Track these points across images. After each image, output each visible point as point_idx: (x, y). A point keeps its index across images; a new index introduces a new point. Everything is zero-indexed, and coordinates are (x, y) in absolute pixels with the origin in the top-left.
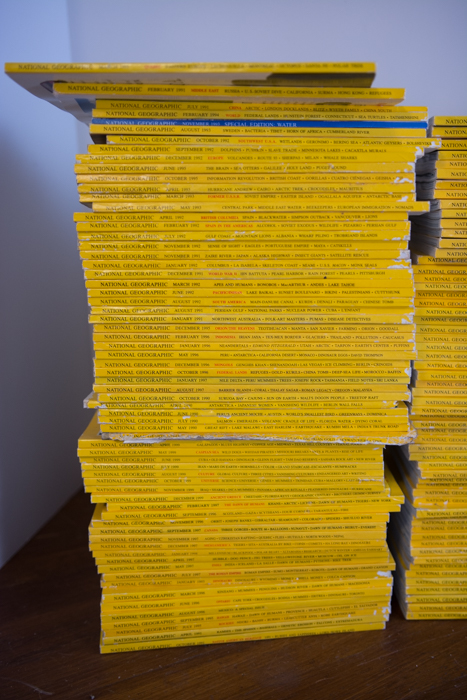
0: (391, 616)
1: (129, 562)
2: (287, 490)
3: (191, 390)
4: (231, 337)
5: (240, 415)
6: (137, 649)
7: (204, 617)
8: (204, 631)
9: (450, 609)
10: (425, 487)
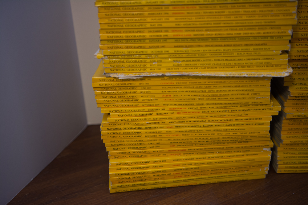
0: (269, 171)
1: (124, 145)
2: (213, 104)
3: (158, 47)
4: (182, 13)
5: (187, 61)
6: (129, 190)
7: (166, 173)
8: (166, 181)
9: (302, 167)
10: (292, 101)
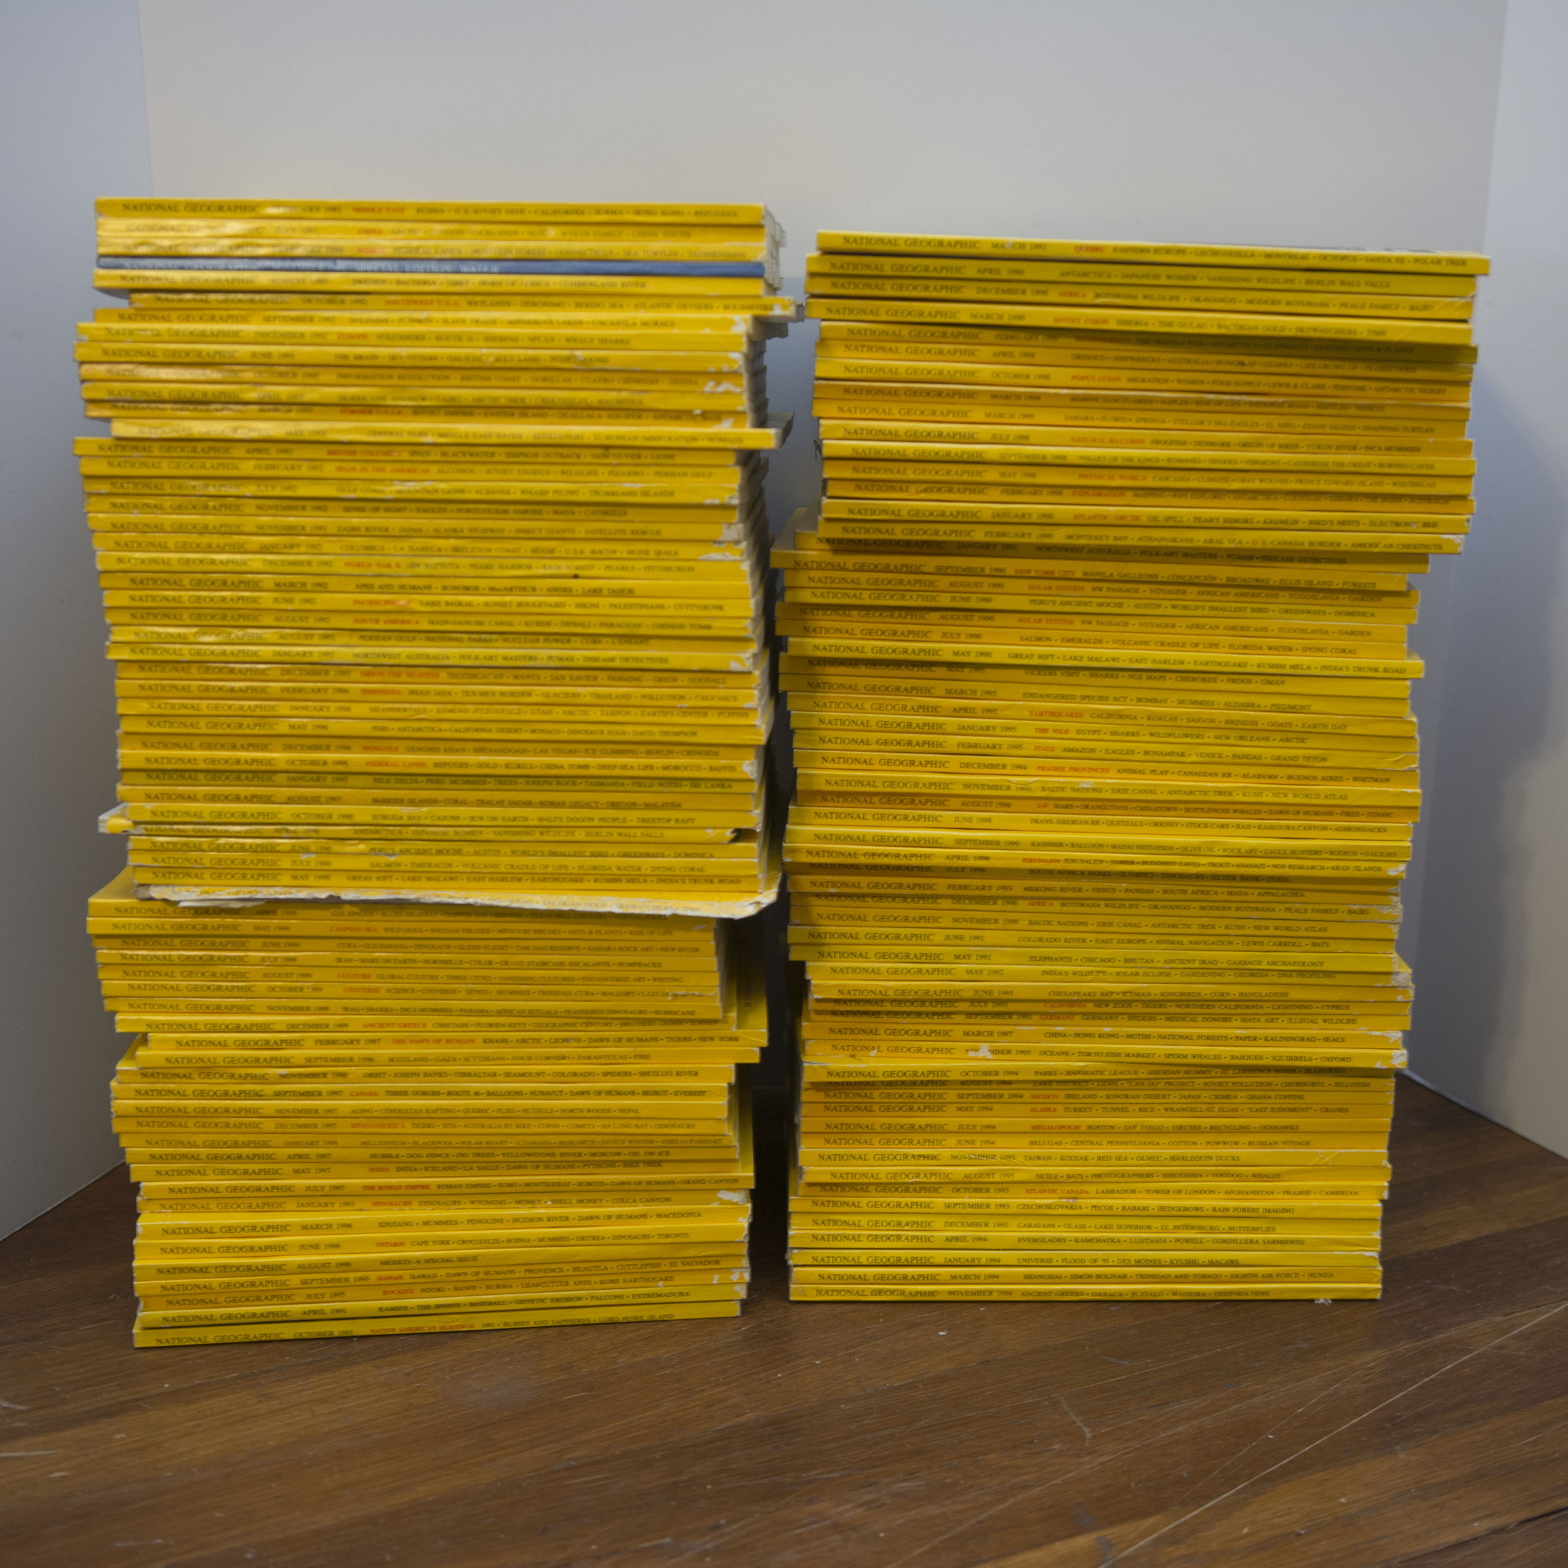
0: (751, 1287)
1: (195, 1158)
2: (521, 1013)
3: (316, 800)
4: (393, 692)
5: (418, 853)
6: (211, 1340)
7: (352, 1276)
8: (352, 1307)
9: (882, 1279)
10: (828, 1018)
